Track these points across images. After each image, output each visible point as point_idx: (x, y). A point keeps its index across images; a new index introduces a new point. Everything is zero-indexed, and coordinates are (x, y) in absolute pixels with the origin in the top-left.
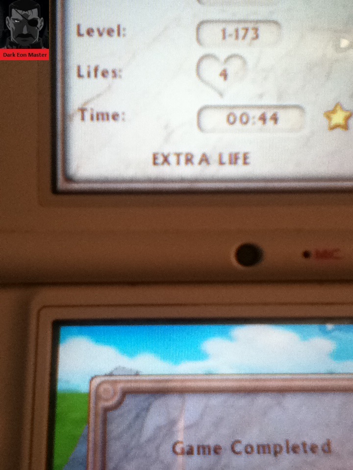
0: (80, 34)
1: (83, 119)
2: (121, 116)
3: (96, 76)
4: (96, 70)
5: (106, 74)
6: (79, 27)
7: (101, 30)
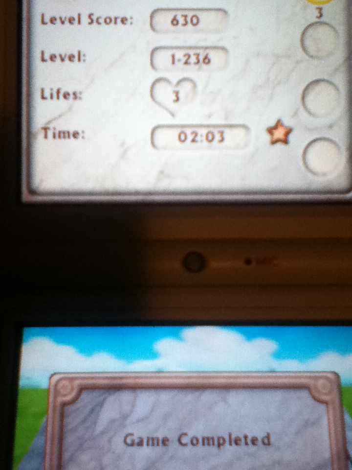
0: (43, 60)
1: (46, 137)
2: (81, 134)
3: (58, 98)
4: (58, 92)
5: (67, 96)
6: (43, 53)
7: (63, 56)
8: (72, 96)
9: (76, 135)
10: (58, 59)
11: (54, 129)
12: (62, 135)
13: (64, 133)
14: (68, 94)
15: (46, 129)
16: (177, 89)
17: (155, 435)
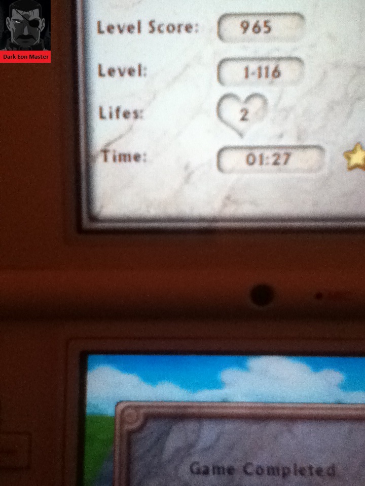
0: (101, 75)
1: (106, 160)
2: (142, 158)
3: (118, 117)
4: (118, 110)
5: (127, 115)
6: (100, 67)
7: (122, 70)
8: (132, 115)
9: (137, 157)
10: (117, 73)
11: (114, 151)
12: (122, 157)
13: (125, 155)
14: (129, 113)
15: (105, 151)
16: (245, 107)
17: (220, 465)
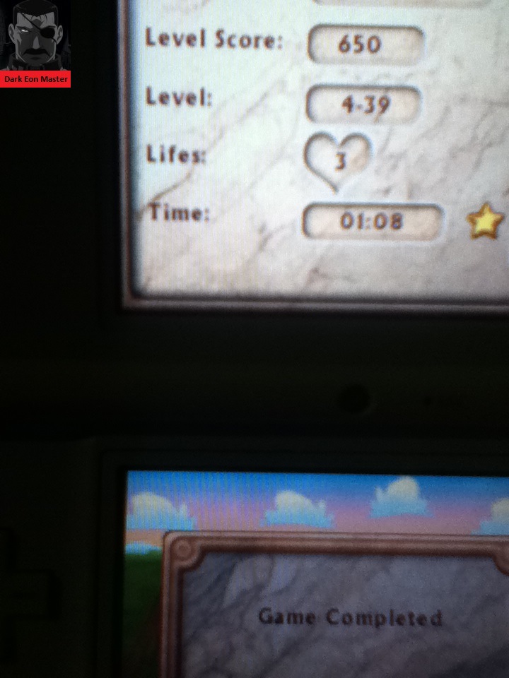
1: (155, 217)
2: (204, 215)
3: (172, 159)
4: (172, 151)
6: (149, 91)
7: (179, 96)
8: (191, 158)
9: (196, 215)
10: (172, 101)
11: (166, 205)
12: (177, 215)
13: (180, 212)
14: (187, 155)
15: (154, 206)
16: (342, 150)
17: (297, 611)
